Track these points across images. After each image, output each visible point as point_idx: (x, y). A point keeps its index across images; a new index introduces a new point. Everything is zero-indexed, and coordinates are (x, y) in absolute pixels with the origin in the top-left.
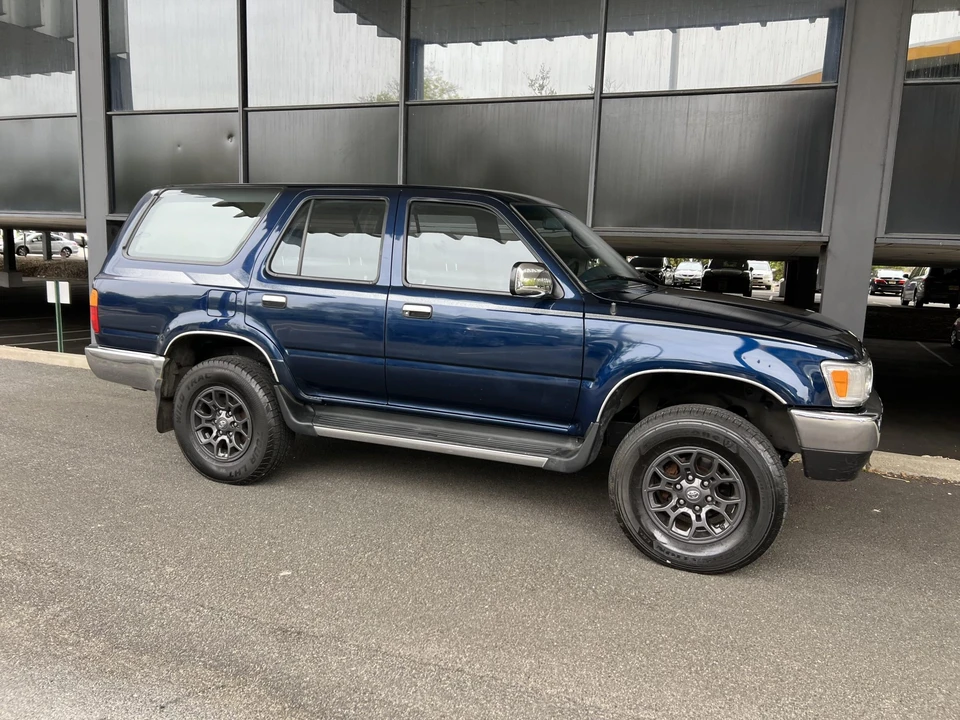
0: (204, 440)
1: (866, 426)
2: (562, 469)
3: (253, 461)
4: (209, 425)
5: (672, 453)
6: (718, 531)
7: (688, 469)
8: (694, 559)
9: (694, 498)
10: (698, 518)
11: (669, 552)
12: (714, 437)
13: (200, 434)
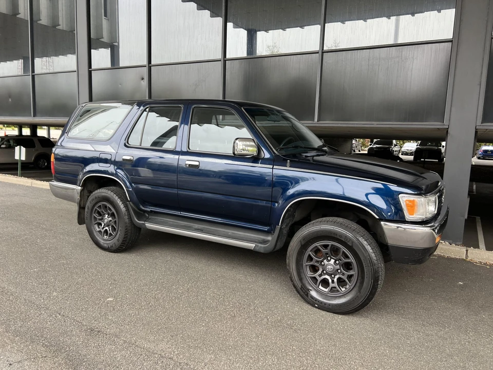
0: (98, 229)
1: (427, 233)
2: (262, 251)
3: (118, 240)
4: (100, 222)
5: (318, 244)
6: (343, 289)
7: (327, 254)
8: (330, 305)
9: (330, 270)
10: (333, 282)
11: (316, 300)
12: (340, 236)
13: (96, 226)
